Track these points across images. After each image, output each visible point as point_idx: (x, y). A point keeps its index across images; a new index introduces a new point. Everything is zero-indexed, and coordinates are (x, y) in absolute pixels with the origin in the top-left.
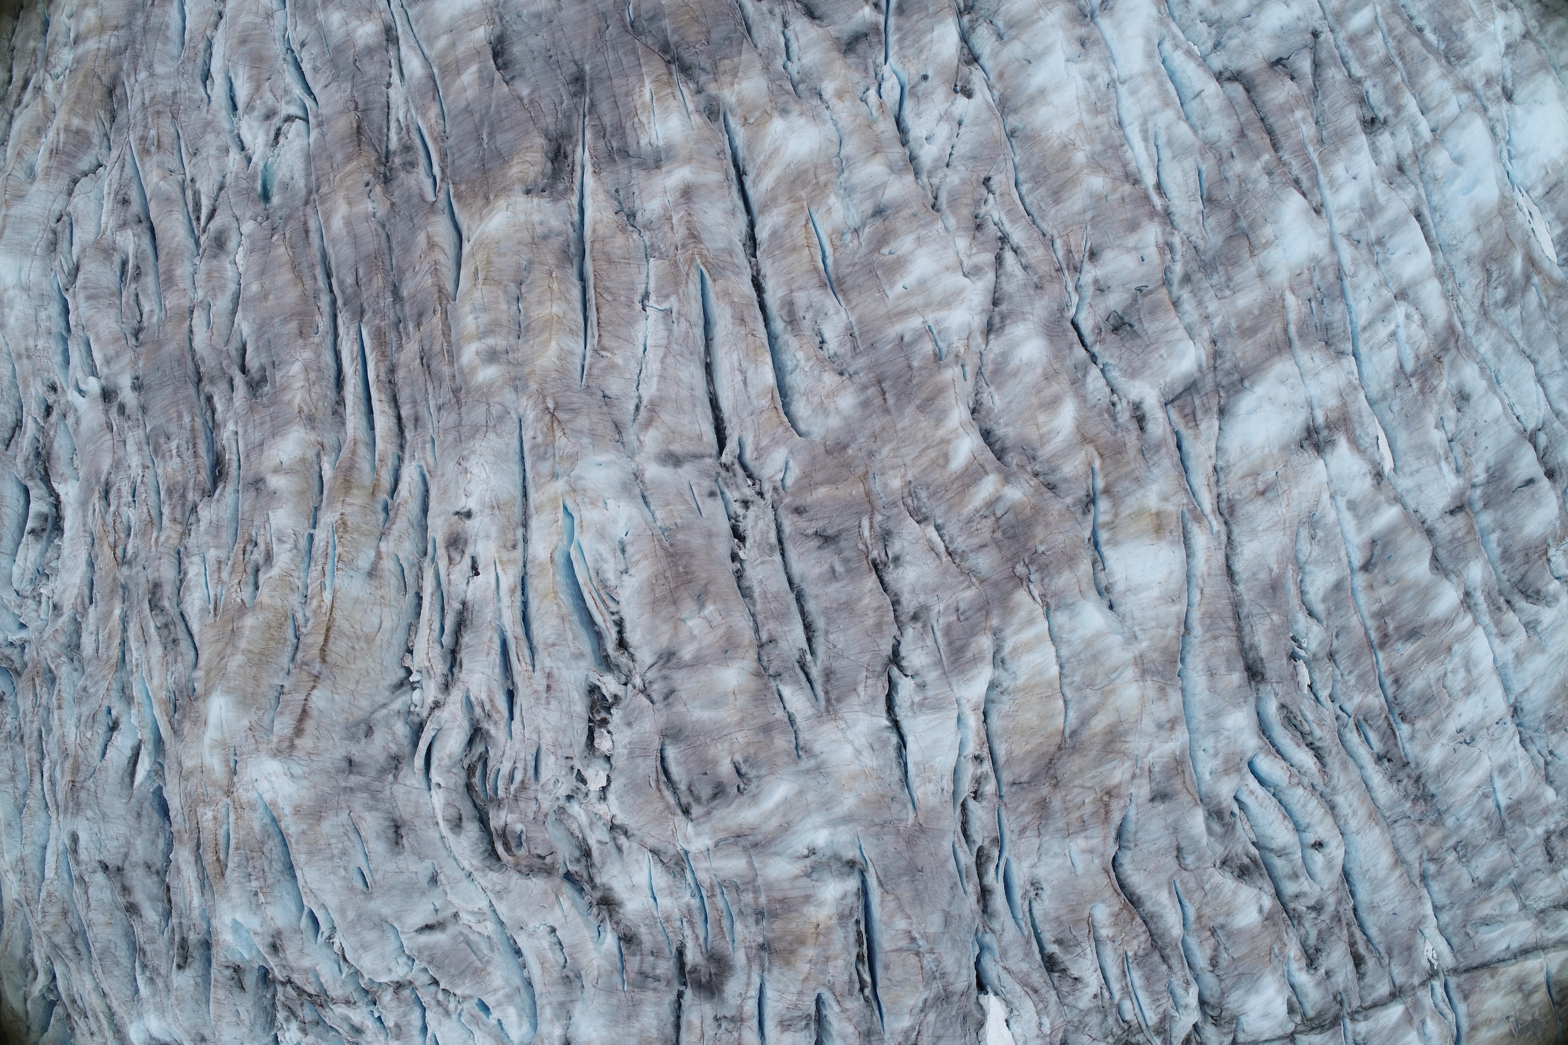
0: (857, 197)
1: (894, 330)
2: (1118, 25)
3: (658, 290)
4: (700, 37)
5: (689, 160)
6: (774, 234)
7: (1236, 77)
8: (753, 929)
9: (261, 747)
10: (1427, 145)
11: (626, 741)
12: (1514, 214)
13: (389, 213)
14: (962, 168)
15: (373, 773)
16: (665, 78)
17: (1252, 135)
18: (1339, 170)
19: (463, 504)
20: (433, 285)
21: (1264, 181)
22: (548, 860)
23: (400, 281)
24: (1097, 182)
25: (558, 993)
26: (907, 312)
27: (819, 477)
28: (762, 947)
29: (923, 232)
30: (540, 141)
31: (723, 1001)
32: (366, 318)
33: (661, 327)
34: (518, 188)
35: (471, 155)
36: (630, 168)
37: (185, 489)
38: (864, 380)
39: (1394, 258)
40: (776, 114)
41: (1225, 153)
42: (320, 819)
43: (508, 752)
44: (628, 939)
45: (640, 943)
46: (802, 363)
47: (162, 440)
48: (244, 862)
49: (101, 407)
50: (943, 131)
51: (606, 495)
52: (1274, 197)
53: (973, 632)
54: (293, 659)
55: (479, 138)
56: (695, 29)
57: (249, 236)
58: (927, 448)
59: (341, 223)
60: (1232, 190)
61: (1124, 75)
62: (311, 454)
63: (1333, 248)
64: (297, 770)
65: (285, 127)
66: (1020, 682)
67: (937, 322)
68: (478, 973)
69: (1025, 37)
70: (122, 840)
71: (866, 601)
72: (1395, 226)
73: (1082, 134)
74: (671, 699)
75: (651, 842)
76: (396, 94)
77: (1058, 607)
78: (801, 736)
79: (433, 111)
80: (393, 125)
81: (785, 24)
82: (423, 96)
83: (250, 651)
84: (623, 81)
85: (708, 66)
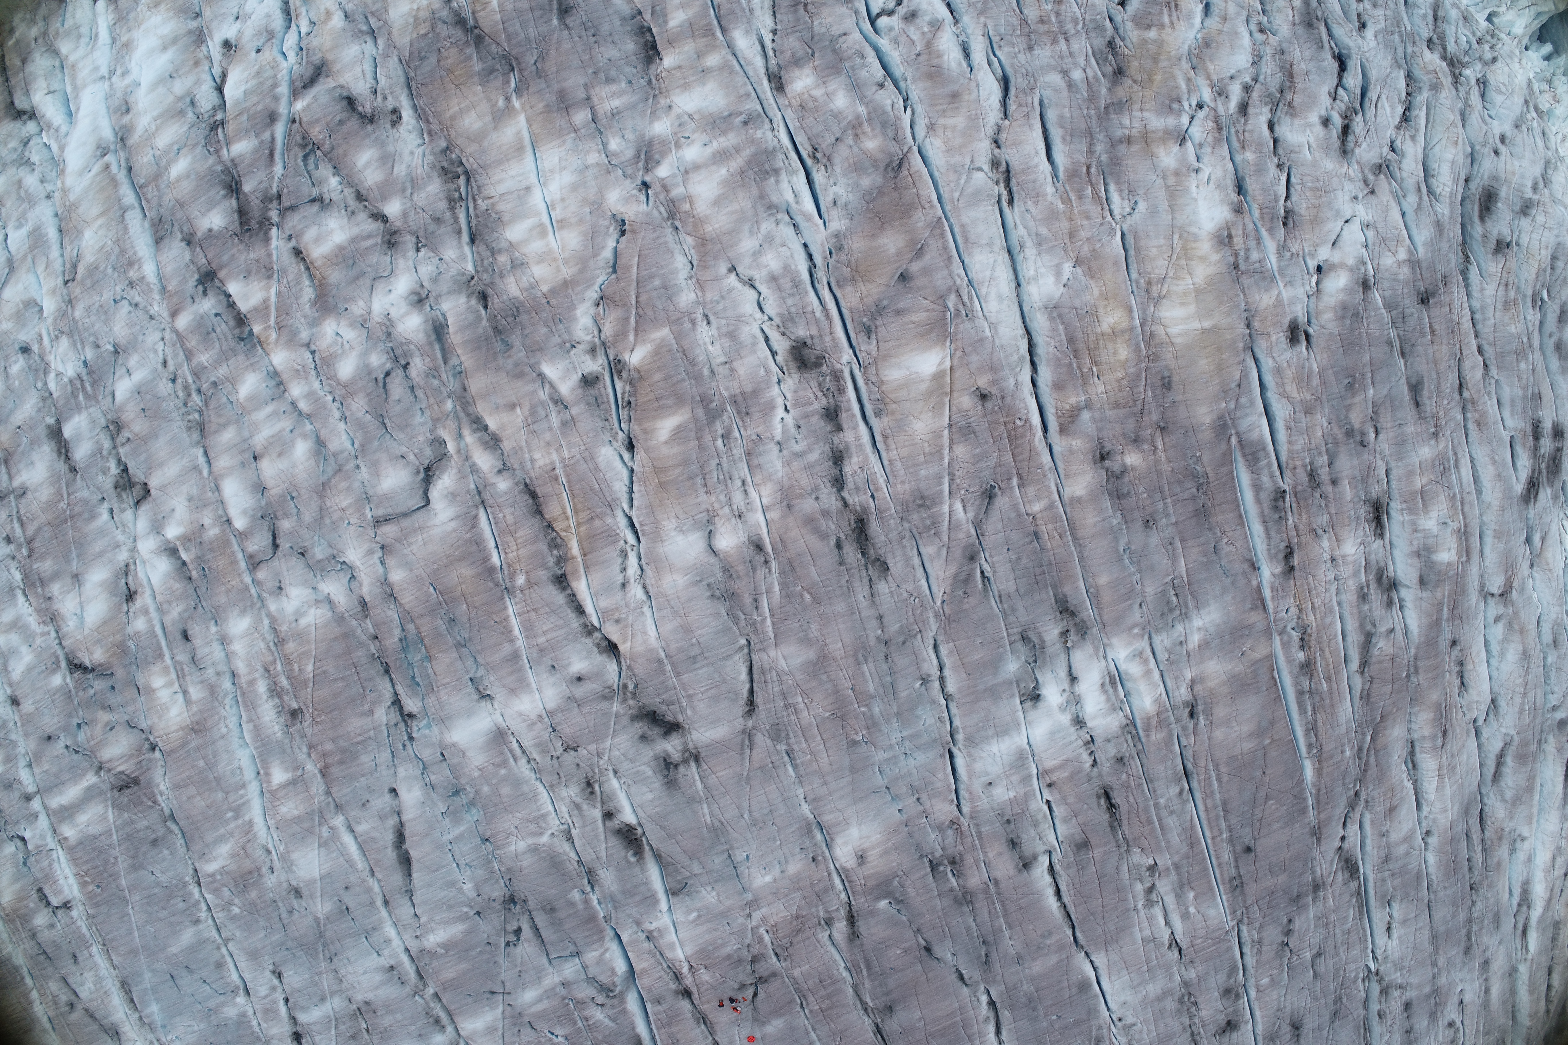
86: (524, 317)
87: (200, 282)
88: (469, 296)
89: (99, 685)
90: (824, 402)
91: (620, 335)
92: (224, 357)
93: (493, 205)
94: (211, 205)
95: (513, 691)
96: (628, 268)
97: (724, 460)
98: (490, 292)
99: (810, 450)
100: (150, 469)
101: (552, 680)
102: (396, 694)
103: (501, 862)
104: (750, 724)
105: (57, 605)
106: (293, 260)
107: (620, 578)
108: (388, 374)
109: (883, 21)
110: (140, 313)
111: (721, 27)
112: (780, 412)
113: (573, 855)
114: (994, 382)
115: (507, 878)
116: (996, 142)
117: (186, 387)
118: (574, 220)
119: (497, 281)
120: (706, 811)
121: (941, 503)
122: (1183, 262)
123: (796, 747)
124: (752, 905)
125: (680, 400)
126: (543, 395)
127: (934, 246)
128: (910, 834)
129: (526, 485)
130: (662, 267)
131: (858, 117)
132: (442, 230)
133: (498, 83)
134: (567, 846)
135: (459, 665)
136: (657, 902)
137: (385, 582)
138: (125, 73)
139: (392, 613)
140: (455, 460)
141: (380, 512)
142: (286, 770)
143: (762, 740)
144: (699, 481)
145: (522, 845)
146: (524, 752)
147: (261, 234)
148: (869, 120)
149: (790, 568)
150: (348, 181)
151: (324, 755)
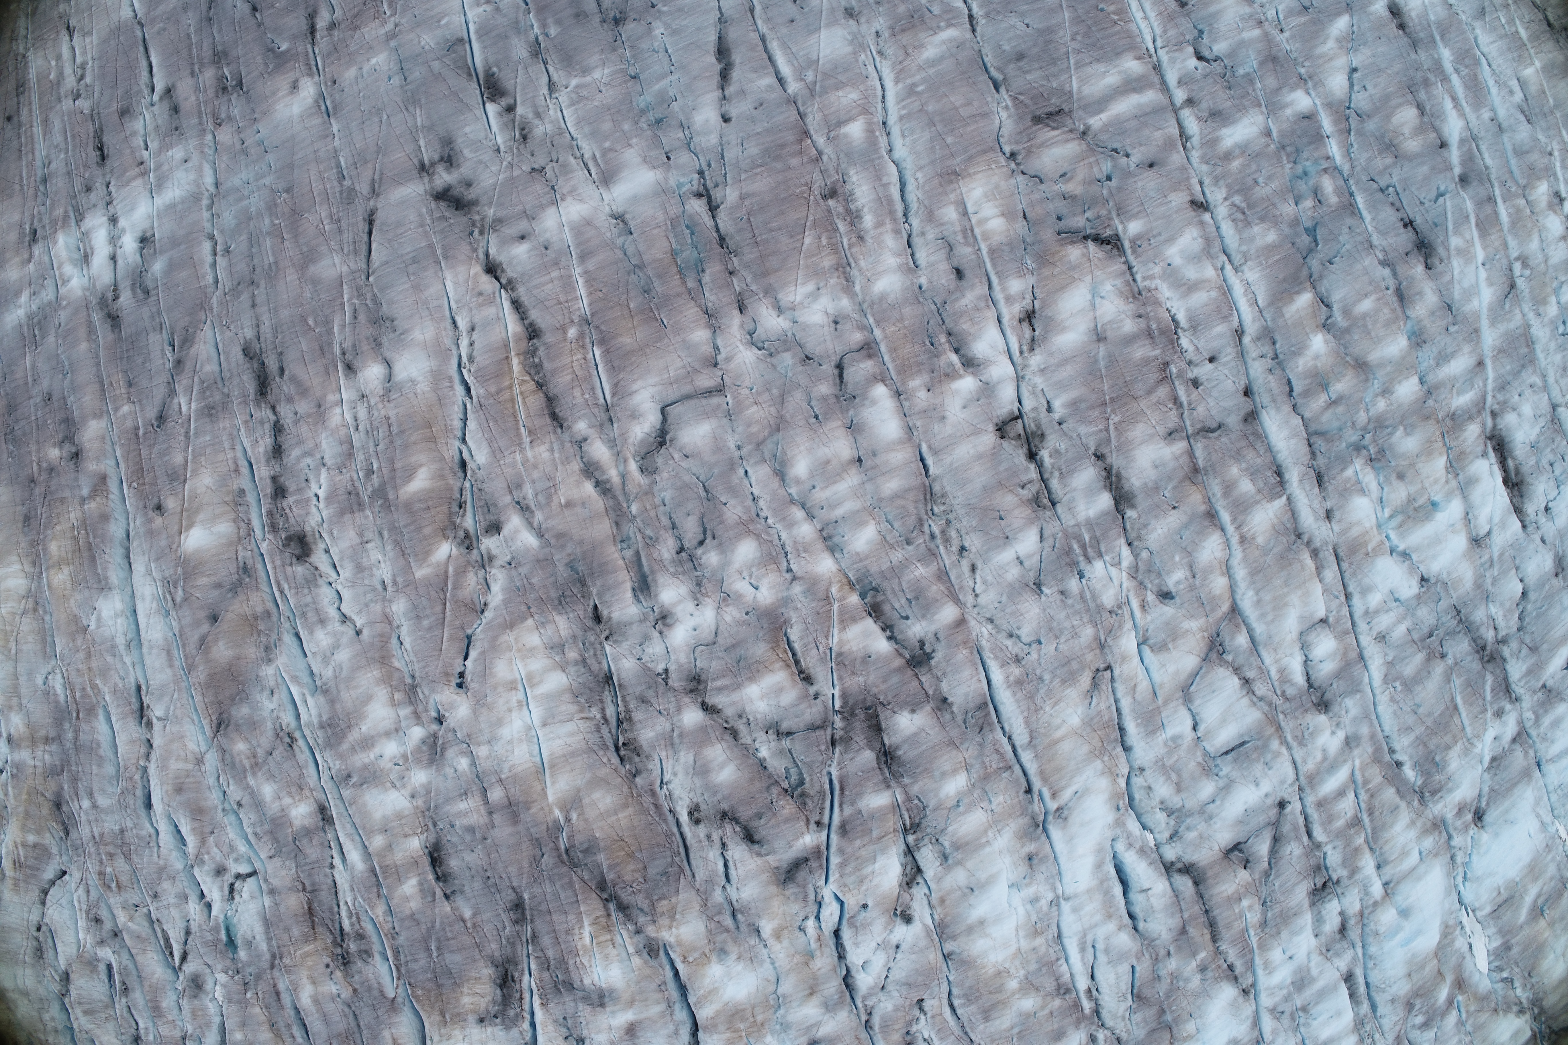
2: (1070, 840)
4: (637, 875)
5: (631, 1003)
7: (1187, 870)
10: (1376, 904)
12: (1453, 941)
14: (896, 994)
16: (603, 921)
17: (1192, 931)
18: (1276, 955)
21: (1195, 982)
24: (1028, 1003)
34: (472, 1019)
35: (422, 963)
36: (575, 1000)
39: (1315, 1024)
40: (714, 958)
41: (1162, 952)
50: (879, 961)
52: (1204, 993)
55: (428, 949)
56: (631, 867)
60: (1162, 988)
61: (1070, 890)
63: (1256, 1022)
65: (237, 885)
69: (970, 864)
72: (1323, 994)
73: (1017, 963)
76: (341, 877)
80: (343, 908)
81: (724, 845)
84: (562, 918)
85: (645, 907)
86: (554, 594)
87: (928, 657)
88: (610, 619)
89: (1079, 222)
90: (285, 504)
91: (461, 572)
92: (897, 571)
93: (581, 711)
94: (913, 739)
95: (588, 223)
96: (451, 639)
97: (372, 449)
98: (589, 623)
99: (298, 459)
100: (994, 454)
101: (548, 235)
102: (714, 217)
103: (622, 57)
104: (372, 203)
105: (1130, 308)
106: (812, 671)
107: (475, 335)
108: (701, 543)
109: (244, 869)
110: (1005, 626)
111: (376, 876)
112: (322, 493)
113: (551, 69)
114: (151, 521)
115: (619, 42)
116: (151, 746)
117: (947, 541)
118: (501, 689)
119: (579, 633)
120: (419, 119)
121: (197, 411)
122: (8, 628)
123: (336, 183)
124: (392, 35)
125: (408, 507)
126: (539, 516)
127: (192, 649)
128: (253, 111)
129: (561, 427)
130: (421, 638)
131: (254, 774)
132: (638, 690)
133: (579, 838)
134: (555, 77)
135: (642, 247)
136: (477, 32)
137: (715, 330)
138: (1034, 900)
139: (711, 298)
140: (629, 452)
141: (715, 400)
142: (846, 136)
143: (364, 188)
144: (395, 430)
145: (597, 75)
146: (586, 165)
147: (851, 702)
148: (245, 771)
149: (323, 349)
150: (747, 752)
151: (801, 152)
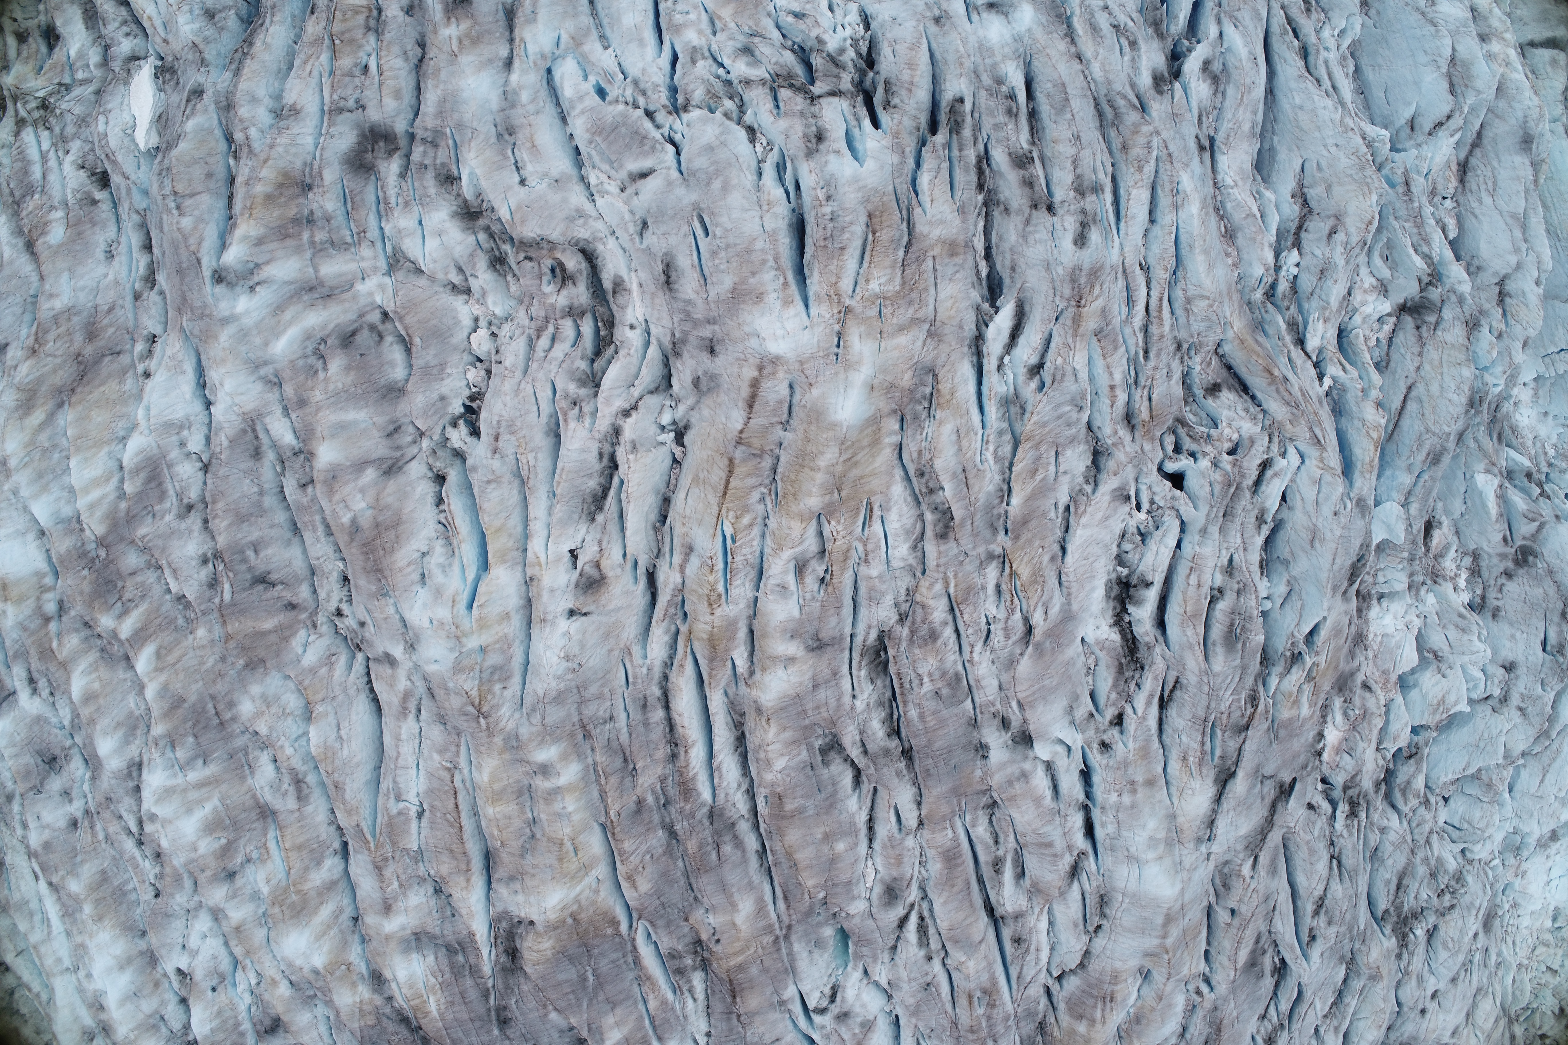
0: (248, 891)
1: (211, 769)
3: (407, 820)
6: (319, 862)
8: (315, 206)
9: (797, 366)
11: (446, 382)
13: (690, 911)
15: (691, 339)
19: (577, 624)
20: (622, 841)
22: (522, 256)
23: (669, 845)
25: (518, 116)
26: (201, 785)
27: (273, 638)
28: (310, 187)
29: (193, 855)
30: (528, 969)
31: (358, 126)
32: (705, 810)
33: (402, 786)
37: (911, 640)
38: (235, 726)
42: (734, 290)
43: (554, 368)
44: (449, 179)
45: (436, 177)
46: (287, 744)
47: (945, 691)
48: (836, 233)
49: (1032, 728)
51: (429, 632)
53: (140, 495)
54: (778, 458)
57: (854, 898)
58: (175, 664)
59: (741, 906)
62: (758, 675)
64: (753, 343)
66: (106, 449)
67: (175, 776)
68: (599, 130)
70: (1031, 240)
71: (224, 524)
74: (392, 427)
75: (422, 282)
77: (70, 520)
78: (277, 395)
79: (652, 1005)
82: (667, 1021)
83: (813, 469)
